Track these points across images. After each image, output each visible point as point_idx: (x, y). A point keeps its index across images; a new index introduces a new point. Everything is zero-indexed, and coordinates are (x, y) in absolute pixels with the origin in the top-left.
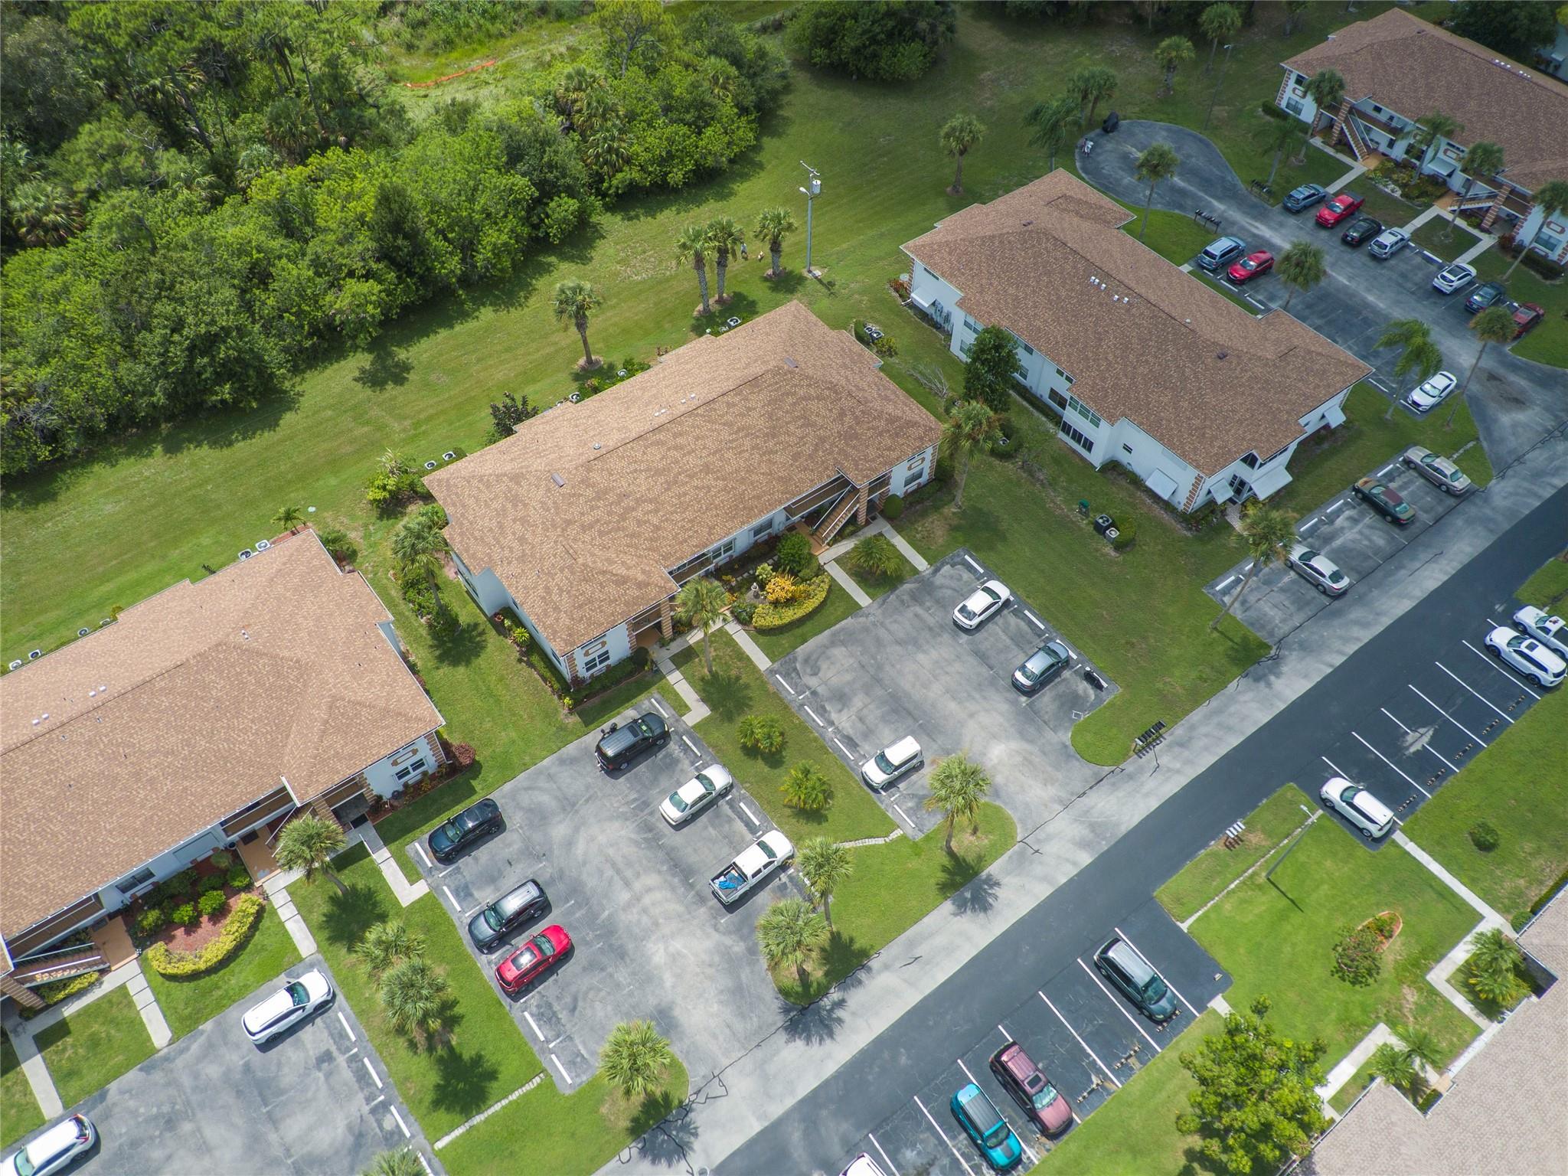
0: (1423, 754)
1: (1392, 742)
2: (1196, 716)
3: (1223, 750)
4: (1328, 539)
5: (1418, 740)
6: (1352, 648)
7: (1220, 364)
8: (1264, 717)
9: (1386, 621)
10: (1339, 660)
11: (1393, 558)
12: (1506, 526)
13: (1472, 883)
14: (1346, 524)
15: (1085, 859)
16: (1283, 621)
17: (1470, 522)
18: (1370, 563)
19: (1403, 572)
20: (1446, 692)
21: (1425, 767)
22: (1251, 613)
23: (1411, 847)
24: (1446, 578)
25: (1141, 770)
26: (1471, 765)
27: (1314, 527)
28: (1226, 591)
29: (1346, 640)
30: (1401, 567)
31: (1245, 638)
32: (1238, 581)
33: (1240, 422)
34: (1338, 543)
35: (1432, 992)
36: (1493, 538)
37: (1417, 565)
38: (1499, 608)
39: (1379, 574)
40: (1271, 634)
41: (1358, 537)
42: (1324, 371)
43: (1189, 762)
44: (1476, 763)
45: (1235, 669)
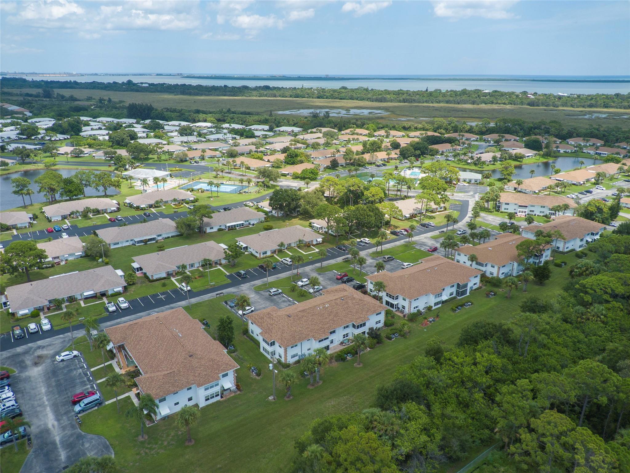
1: (168, 296)
5: (162, 296)
10: (167, 306)
13: (172, 282)
15: (242, 285)
21: (164, 294)
26: (155, 293)
29: (162, 309)
43: (213, 294)
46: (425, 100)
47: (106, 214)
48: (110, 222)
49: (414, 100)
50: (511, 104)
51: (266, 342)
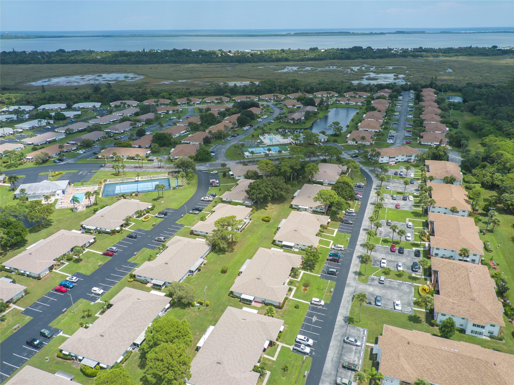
0: (312, 317)
1: (318, 316)
2: (350, 307)
3: (342, 303)
4: (356, 353)
5: (314, 319)
6: (335, 330)
7: (407, 342)
8: (340, 311)
9: (333, 339)
10: (336, 326)
11: (341, 356)
12: (322, 377)
13: (296, 301)
14: (355, 359)
15: (347, 282)
16: (350, 330)
17: (331, 374)
18: (344, 351)
19: (337, 352)
20: (315, 330)
21: (311, 315)
22: (356, 329)
23: (306, 302)
24: (328, 355)
25: (350, 295)
26: (304, 318)
27: (360, 354)
28: (364, 331)
29: (337, 331)
30: (338, 353)
31: (353, 323)
32: (364, 334)
33: (391, 337)
34: (353, 353)
35: (295, 286)
36: (323, 372)
37: (335, 356)
38: (314, 353)
39: (341, 349)
40: (350, 326)
41: (351, 357)
42: (388, 362)
43: (345, 299)
44: (303, 319)
45: (350, 316)
46: (155, 61)
47: (87, 250)
48: (109, 258)
49: (146, 61)
50: (224, 62)
51: (478, 326)
